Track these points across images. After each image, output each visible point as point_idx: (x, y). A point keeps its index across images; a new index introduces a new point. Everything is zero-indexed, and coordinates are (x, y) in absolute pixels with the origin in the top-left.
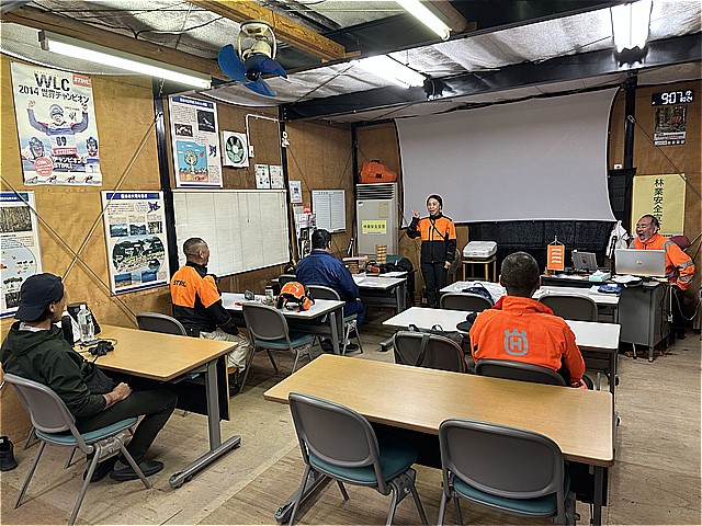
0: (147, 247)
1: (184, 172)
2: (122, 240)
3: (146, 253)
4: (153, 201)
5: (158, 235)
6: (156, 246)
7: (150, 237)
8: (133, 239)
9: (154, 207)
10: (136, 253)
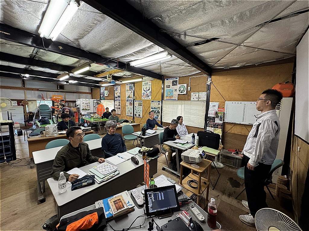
0: (157, 112)
1: (167, 96)
2: (153, 110)
3: (156, 113)
4: (159, 103)
5: (159, 110)
6: (158, 112)
7: (157, 110)
8: (154, 110)
9: (159, 104)
10: (154, 113)
